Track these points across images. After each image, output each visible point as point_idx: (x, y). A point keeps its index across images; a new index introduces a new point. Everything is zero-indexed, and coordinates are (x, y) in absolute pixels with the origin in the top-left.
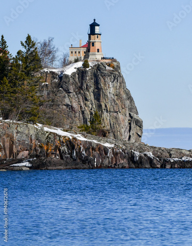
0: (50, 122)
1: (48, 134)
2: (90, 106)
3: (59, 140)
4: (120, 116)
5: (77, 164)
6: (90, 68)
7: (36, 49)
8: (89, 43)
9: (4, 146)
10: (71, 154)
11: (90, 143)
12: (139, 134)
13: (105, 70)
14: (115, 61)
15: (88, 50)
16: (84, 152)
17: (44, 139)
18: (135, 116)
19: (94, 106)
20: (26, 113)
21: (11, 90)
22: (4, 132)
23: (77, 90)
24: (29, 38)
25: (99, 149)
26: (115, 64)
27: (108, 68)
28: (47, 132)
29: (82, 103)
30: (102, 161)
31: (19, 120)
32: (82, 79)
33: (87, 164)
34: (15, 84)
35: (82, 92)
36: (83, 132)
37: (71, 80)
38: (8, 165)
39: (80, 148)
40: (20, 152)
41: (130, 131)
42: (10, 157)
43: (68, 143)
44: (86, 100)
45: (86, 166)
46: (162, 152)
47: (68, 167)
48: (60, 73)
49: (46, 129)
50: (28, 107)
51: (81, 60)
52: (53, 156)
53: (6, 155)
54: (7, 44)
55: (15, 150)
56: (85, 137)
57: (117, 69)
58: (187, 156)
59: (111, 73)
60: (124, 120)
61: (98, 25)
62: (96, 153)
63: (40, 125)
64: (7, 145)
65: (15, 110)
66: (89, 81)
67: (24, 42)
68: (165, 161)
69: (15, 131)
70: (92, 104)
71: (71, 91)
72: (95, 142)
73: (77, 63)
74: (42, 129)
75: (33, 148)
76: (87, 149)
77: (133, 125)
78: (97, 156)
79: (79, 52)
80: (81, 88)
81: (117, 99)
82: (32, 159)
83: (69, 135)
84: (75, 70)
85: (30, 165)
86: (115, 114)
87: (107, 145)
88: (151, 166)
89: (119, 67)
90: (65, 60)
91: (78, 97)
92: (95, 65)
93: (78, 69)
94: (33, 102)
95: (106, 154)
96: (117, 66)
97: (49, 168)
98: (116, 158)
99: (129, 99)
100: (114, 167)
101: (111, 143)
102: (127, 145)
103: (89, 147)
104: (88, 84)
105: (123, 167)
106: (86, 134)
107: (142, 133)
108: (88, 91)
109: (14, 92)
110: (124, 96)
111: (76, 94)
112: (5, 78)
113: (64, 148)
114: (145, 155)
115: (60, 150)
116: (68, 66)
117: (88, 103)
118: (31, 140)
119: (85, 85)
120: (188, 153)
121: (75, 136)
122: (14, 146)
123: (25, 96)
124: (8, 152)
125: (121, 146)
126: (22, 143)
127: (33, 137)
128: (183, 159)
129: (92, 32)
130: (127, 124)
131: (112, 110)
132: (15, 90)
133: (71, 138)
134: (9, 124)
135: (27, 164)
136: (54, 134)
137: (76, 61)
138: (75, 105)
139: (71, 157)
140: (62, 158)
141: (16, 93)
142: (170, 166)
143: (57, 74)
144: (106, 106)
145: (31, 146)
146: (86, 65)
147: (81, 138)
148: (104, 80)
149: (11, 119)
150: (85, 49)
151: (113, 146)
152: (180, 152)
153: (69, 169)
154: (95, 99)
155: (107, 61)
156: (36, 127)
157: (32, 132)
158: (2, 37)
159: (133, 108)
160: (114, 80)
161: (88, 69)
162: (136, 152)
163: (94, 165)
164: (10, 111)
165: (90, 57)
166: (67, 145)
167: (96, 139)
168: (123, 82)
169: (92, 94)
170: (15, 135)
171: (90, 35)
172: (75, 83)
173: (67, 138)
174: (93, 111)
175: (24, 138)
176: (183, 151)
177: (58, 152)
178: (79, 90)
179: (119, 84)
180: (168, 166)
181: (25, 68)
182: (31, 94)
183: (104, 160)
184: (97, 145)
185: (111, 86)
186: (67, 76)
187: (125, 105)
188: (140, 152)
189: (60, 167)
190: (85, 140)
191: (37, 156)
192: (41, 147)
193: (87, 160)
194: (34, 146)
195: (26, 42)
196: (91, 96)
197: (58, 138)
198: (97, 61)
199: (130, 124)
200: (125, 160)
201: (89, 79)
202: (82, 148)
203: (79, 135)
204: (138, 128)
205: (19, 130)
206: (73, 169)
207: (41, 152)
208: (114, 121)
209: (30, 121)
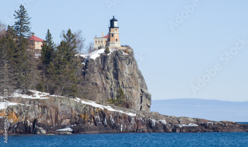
0: (85, 96)
1: (85, 106)
2: (111, 83)
3: (94, 110)
4: (134, 91)
5: (108, 129)
6: (110, 54)
7: (75, 40)
8: (109, 34)
9: (51, 115)
10: (103, 122)
11: (118, 113)
12: (149, 105)
13: (122, 55)
14: (130, 48)
15: (109, 40)
16: (113, 120)
17: (81, 110)
18: (145, 91)
19: (114, 83)
20: (68, 90)
21: (56, 72)
22: (51, 104)
23: (100, 71)
24: (69, 32)
25: (125, 118)
26: (130, 50)
27: (124, 53)
28: (84, 105)
29: (104, 81)
30: (127, 127)
31: (62, 95)
32: (104, 62)
33: (115, 129)
34: (59, 67)
35: (104, 72)
36: (112, 105)
37: (96, 63)
38: (55, 130)
39: (110, 117)
40: (63, 120)
41: (141, 102)
42: (55, 124)
43: (101, 113)
44: (107, 78)
45: (115, 131)
46: (173, 120)
47: (101, 132)
48: (87, 58)
49: (83, 102)
50: (69, 85)
51: (103, 48)
52: (89, 123)
53: (52, 122)
54: (52, 36)
55: (59, 119)
56: (114, 108)
57: (131, 54)
58: (192, 122)
59: (127, 57)
60: (136, 94)
61: (117, 21)
62: (122, 121)
63: (79, 99)
64: (53, 114)
65: (59, 87)
66: (110, 63)
67: (66, 35)
68: (175, 127)
69: (59, 104)
70: (112, 82)
71: (96, 71)
72: (122, 112)
73: (100, 50)
74: (80, 102)
75: (73, 117)
76: (115, 118)
77: (144, 98)
78: (123, 123)
79: (102, 42)
80: (103, 69)
81: (132, 78)
82: (72, 126)
83: (101, 107)
84: (99, 56)
85: (71, 130)
86: (130, 89)
87: (131, 114)
88: (165, 131)
89: (132, 53)
90: (90, 47)
91: (101, 76)
92: (114, 52)
93: (101, 54)
94: (73, 81)
95: (130, 121)
96: (131, 52)
97: (87, 132)
98: (137, 125)
99: (140, 77)
100: (136, 132)
101: (133, 113)
102: (146, 114)
103: (117, 116)
104: (109, 66)
105: (143, 132)
106: (114, 106)
107: (151, 104)
108: (109, 72)
109: (58, 73)
110: (137, 75)
111: (100, 74)
112: (51, 62)
113: (97, 117)
114: (160, 122)
115: (94, 118)
116: (93, 52)
117: (109, 81)
118: (72, 110)
119: (106, 67)
120: (193, 120)
121: (106, 107)
122: (59, 116)
123: (67, 77)
124: (54, 120)
125: (141, 115)
126: (65, 113)
127: (73, 109)
128: (190, 125)
129: (112, 26)
130: (139, 97)
131: (127, 86)
132: (58, 72)
133: (103, 109)
134: (55, 98)
135: (69, 129)
136: (90, 106)
137: (100, 48)
138: (99, 82)
139: (103, 124)
140: (95, 124)
141: (60, 74)
142: (179, 131)
143: (84, 59)
144: (123, 83)
145: (72, 116)
146: (107, 51)
147: (110, 109)
148: (121, 63)
149: (56, 95)
150: (106, 39)
151: (135, 115)
152: (187, 120)
153: (102, 133)
154: (114, 77)
155: (124, 48)
156: (75, 100)
157: (73, 105)
158: (48, 31)
159: (143, 85)
160: (129, 63)
161: (108, 54)
162: (153, 120)
163: (120, 130)
164: (55, 88)
165: (110, 45)
166: (100, 115)
167: (122, 110)
168: (136, 65)
169: (112, 74)
170: (59, 107)
171: (110, 28)
172: (98, 66)
173: (99, 109)
174: (112, 87)
175: (67, 109)
176: (189, 119)
177: (93, 120)
178: (102, 71)
179: (133, 66)
180: (178, 131)
181: (67, 55)
182: (71, 75)
183: (128, 126)
184: (123, 114)
185: (126, 68)
186: (92, 60)
187: (137, 82)
188: (156, 120)
189: (94, 132)
190: (114, 110)
191: (76, 123)
192: (79, 116)
193: (115, 126)
194: (74, 115)
195: (67, 34)
196: (111, 76)
197: (93, 109)
198: (116, 48)
199: (141, 97)
200: (144, 126)
201: (110, 62)
202: (111, 117)
203: (109, 107)
204: (148, 100)
205: (63, 103)
206: (105, 133)
207: (79, 120)
208: (129, 94)
209: (71, 96)
